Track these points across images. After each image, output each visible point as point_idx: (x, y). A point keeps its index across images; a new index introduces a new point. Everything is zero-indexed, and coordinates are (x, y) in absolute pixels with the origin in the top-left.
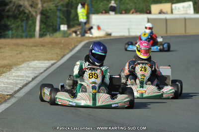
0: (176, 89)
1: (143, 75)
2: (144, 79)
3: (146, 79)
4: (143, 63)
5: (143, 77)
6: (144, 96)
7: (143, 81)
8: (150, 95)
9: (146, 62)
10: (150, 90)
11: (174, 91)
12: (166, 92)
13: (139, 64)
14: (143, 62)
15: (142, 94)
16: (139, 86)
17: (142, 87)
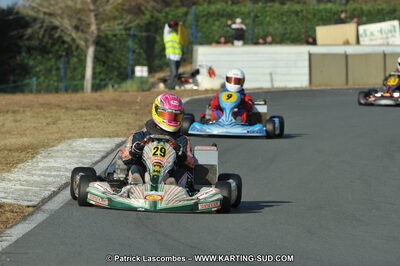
0: (226, 194)
1: (159, 164)
2: (159, 172)
3: (164, 172)
4: (159, 140)
5: (157, 168)
6: (159, 207)
7: (158, 177)
8: (170, 205)
9: (167, 137)
10: (172, 194)
11: (220, 196)
12: (205, 199)
13: (153, 140)
14: (161, 136)
15: (155, 203)
16: (149, 187)
17: (155, 188)
